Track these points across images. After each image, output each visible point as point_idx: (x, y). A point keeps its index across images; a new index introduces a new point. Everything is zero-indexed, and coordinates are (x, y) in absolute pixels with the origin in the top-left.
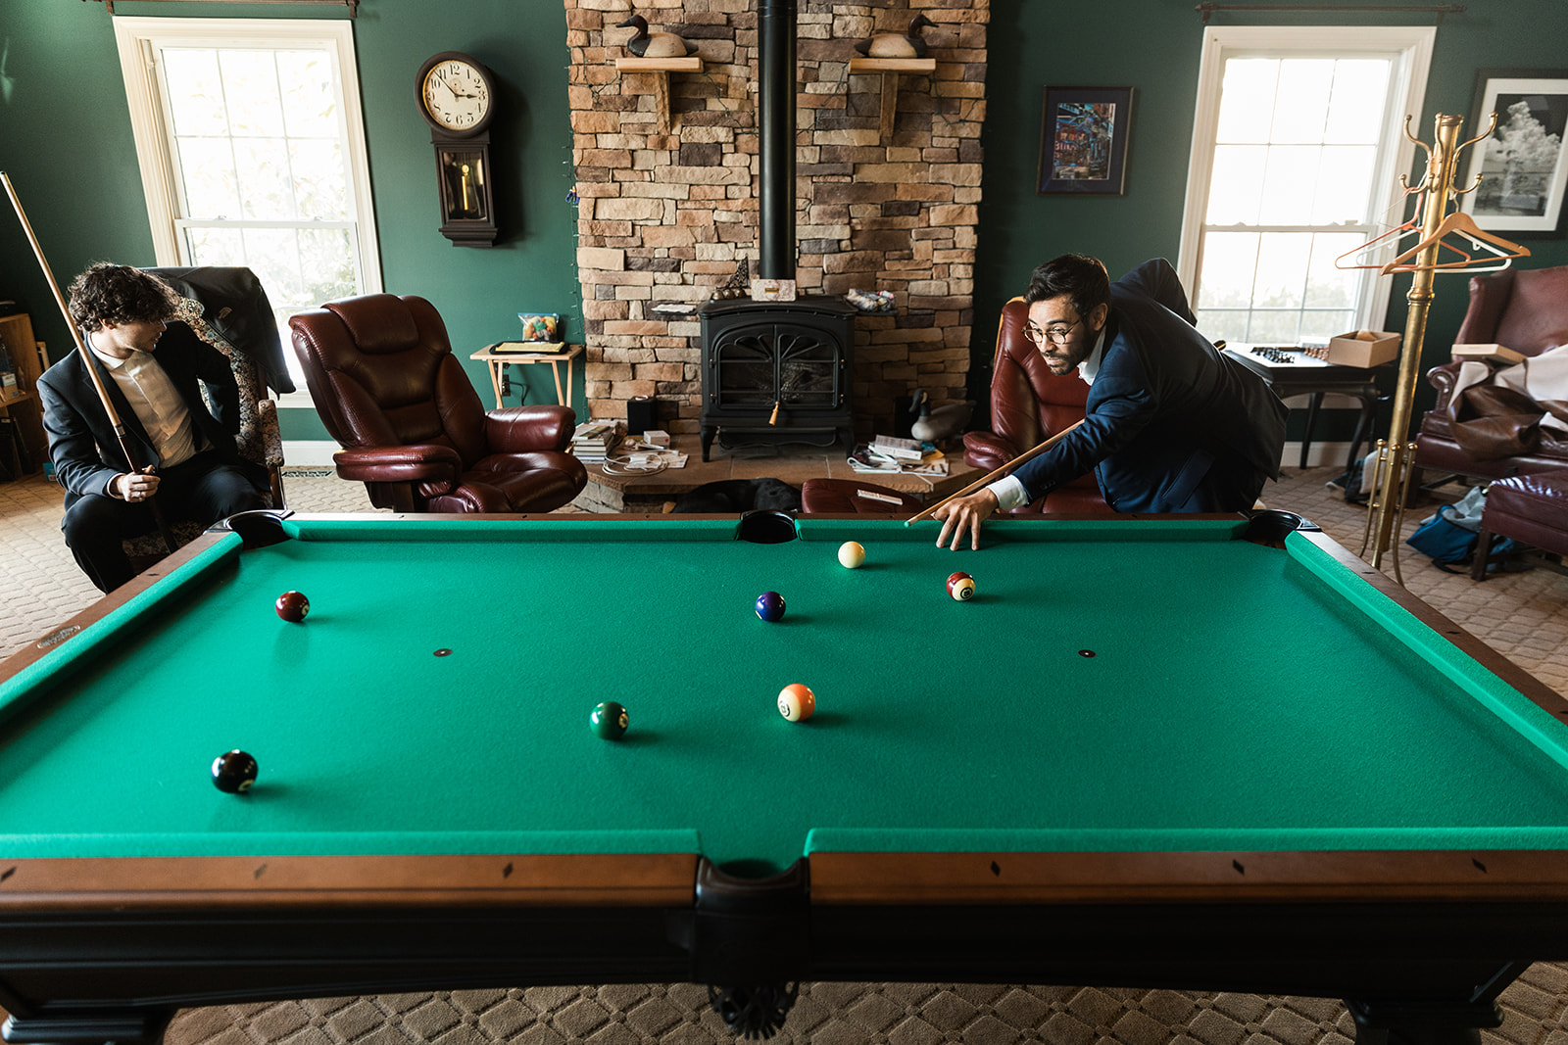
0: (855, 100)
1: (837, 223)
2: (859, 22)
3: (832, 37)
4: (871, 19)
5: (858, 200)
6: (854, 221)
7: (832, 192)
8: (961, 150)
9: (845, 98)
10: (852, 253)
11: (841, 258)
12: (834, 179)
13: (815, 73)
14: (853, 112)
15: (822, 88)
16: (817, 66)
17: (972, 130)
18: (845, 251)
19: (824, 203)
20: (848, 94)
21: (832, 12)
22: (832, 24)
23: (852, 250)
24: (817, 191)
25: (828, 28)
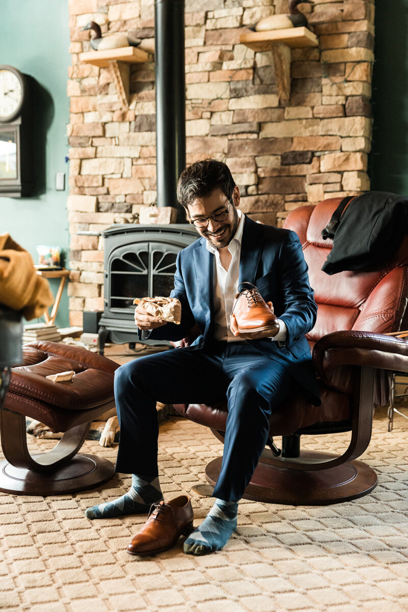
0: (261, 72)
1: (246, 172)
2: (262, 11)
3: (242, 25)
4: (272, 7)
5: (262, 152)
6: (259, 170)
7: (241, 147)
8: (347, 106)
9: (251, 71)
10: (257, 197)
11: (248, 200)
12: (244, 136)
13: (229, 54)
14: (257, 81)
15: (233, 65)
16: (231, 48)
17: (354, 88)
18: (251, 195)
19: (236, 156)
20: (254, 68)
21: (242, 6)
22: (242, 16)
23: (258, 194)
24: (230, 147)
25: (239, 18)
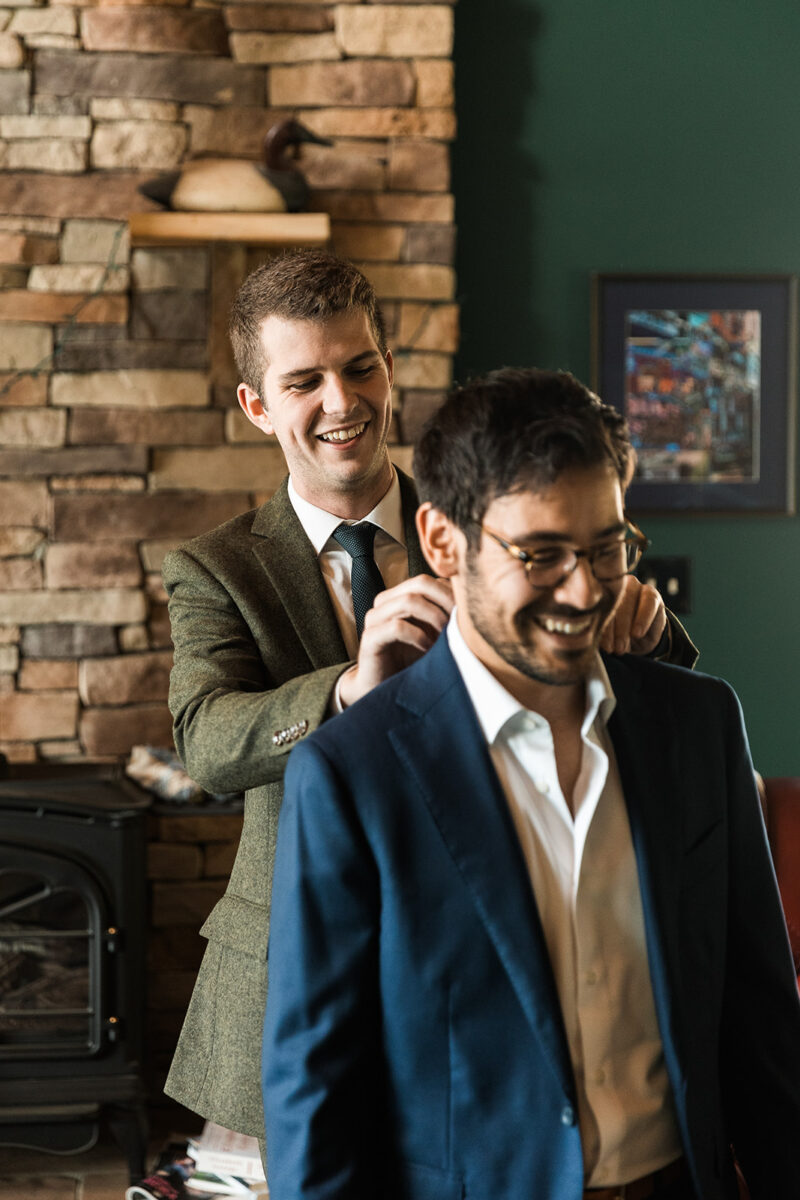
0: (150, 306)
1: (112, 586)
2: (151, 137)
3: (90, 169)
4: (180, 130)
5: (160, 531)
6: (154, 581)
7: (97, 515)
8: (405, 416)
9: (123, 302)
10: (150, 657)
11: (124, 669)
12: (104, 484)
13: (49, 247)
14: (142, 331)
15: (68, 279)
16: (55, 229)
17: (427, 371)
18: (133, 652)
19: (79, 538)
20: (131, 292)
21: (87, 113)
22: (89, 142)
23: (151, 649)
24: (61, 513)
25: (81, 148)
